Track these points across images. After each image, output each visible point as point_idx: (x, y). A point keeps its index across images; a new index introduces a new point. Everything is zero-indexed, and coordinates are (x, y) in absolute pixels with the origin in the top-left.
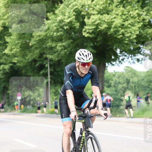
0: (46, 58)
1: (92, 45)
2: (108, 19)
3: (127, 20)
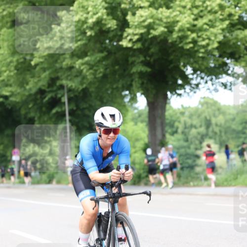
0: (62, 87)
2: (168, 17)
3: (201, 17)
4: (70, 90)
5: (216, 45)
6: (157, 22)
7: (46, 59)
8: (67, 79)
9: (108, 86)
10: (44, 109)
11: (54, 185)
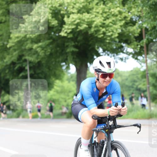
0: (25, 60)
1: (73, 44)
2: (88, 19)
3: (108, 19)
4: (30, 62)
5: (117, 35)
6: (82, 22)
7: (16, 44)
8: (28, 55)
9: (53, 60)
10: (15, 74)
11: (21, 119)
